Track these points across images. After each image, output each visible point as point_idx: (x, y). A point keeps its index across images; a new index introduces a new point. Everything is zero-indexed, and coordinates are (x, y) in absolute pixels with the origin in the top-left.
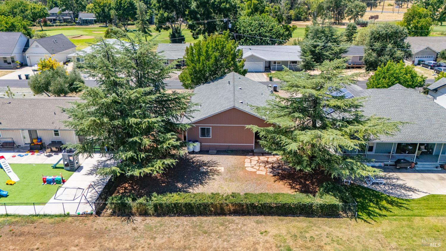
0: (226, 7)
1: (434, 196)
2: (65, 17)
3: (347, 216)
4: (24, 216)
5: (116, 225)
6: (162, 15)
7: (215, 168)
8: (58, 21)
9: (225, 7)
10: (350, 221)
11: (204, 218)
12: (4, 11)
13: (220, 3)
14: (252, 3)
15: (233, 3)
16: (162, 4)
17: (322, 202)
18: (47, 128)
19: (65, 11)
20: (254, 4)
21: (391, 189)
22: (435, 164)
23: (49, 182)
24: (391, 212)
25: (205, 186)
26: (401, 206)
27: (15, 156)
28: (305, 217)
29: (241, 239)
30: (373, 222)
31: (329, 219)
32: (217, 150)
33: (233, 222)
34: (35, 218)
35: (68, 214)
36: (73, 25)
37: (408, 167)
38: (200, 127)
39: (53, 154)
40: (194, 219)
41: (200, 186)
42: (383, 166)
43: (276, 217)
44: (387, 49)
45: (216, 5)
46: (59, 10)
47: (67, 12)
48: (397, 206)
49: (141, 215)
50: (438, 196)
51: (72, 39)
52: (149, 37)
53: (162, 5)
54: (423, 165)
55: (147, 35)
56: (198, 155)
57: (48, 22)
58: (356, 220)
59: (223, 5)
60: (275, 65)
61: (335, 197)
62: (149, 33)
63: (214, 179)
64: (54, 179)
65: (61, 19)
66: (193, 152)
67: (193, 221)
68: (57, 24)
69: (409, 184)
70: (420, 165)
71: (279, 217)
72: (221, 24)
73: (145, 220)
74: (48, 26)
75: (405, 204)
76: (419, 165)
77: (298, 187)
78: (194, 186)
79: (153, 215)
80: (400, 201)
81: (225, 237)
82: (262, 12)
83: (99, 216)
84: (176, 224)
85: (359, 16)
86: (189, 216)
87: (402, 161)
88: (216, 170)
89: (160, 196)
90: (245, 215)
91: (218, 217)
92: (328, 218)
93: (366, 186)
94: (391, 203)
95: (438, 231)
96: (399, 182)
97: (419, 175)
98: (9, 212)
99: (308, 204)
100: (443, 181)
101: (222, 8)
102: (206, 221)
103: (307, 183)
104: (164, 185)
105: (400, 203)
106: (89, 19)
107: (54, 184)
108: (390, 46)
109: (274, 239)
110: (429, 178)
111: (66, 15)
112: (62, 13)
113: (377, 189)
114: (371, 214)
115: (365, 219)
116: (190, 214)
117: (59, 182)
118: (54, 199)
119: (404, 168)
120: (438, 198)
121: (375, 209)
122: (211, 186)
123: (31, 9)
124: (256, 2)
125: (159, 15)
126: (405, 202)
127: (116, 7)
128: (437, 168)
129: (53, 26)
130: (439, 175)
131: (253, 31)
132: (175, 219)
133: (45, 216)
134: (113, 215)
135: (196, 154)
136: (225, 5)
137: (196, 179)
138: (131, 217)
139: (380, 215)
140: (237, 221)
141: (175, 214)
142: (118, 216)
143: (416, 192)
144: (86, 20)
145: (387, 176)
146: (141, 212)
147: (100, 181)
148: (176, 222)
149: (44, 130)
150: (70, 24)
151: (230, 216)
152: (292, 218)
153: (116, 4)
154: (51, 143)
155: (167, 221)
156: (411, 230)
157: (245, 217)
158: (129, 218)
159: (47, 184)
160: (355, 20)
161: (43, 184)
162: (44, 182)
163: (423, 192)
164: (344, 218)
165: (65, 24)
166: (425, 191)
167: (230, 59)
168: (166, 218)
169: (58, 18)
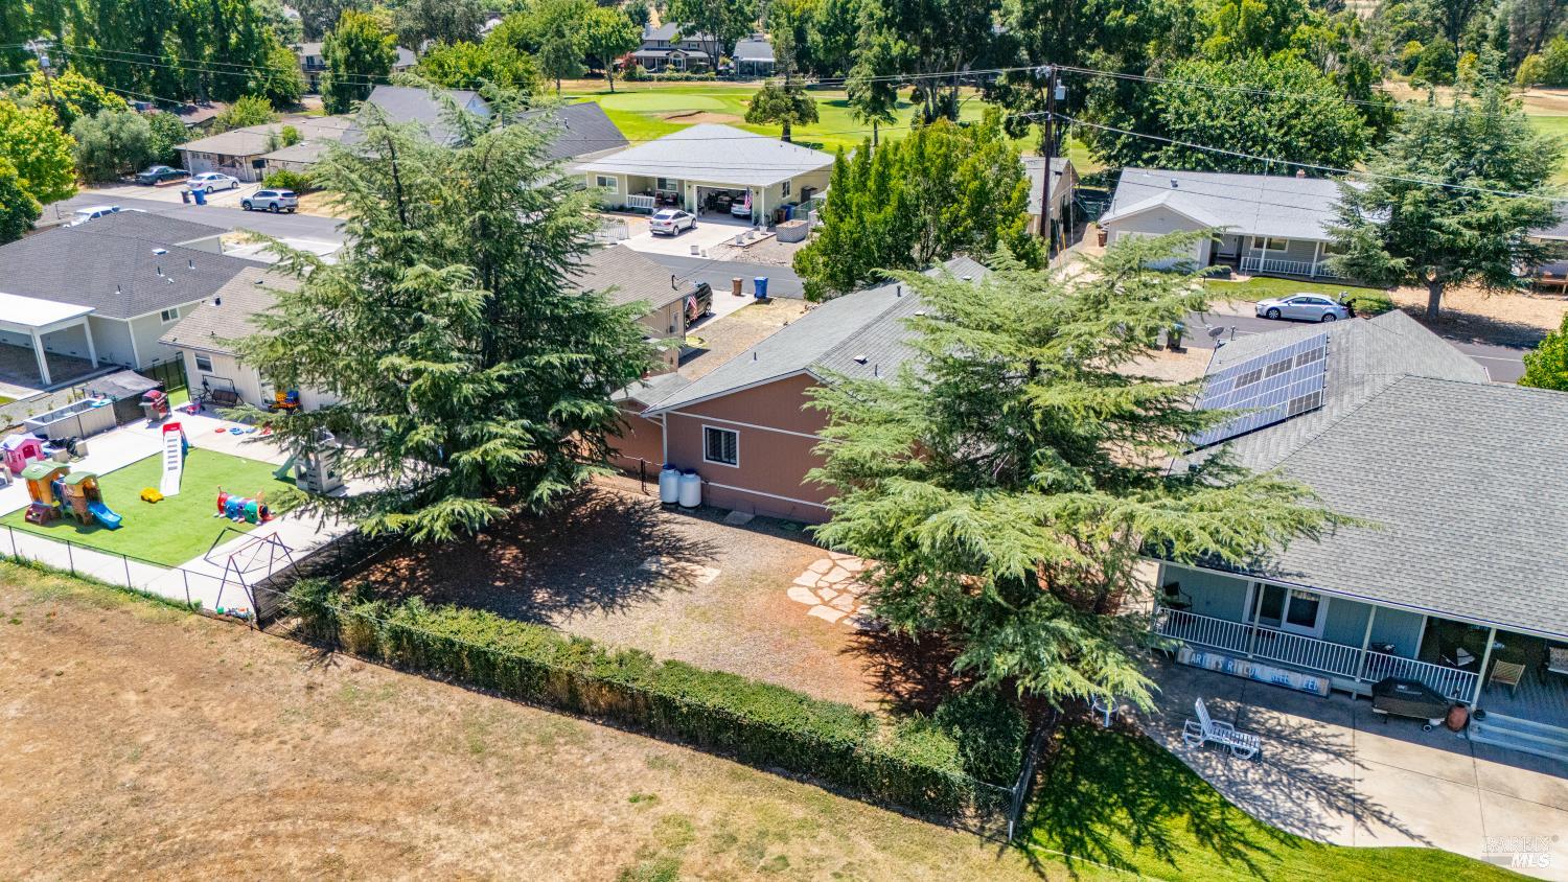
0: (1123, 24)
2: (692, 54)
3: (982, 827)
4: (104, 584)
5: (278, 663)
6: (886, 47)
7: (693, 567)
8: (672, 67)
10: (975, 849)
12: (525, 31)
13: (1101, 10)
14: (1242, 8)
15: (1158, 10)
19: (694, 34)
20: (1250, 15)
23: (233, 513)
24: (1171, 861)
25: (609, 616)
26: (1237, 854)
27: (224, 431)
28: (825, 789)
29: (557, 798)
31: (906, 821)
32: (758, 513)
33: (582, 741)
34: (122, 597)
35: (198, 605)
36: (706, 79)
37: (1435, 722)
38: (704, 426)
41: (597, 611)
42: (1324, 692)
46: (677, 31)
47: (698, 37)
48: (1223, 849)
51: (667, 122)
53: (895, 14)
54: (1516, 727)
56: (682, 518)
57: (640, 69)
58: (1002, 850)
59: (1113, 17)
60: (1260, 255)
63: (655, 600)
64: (241, 508)
65: (682, 58)
66: (674, 507)
67: (477, 707)
68: (667, 74)
69: (1373, 785)
70: (1497, 725)
72: (1109, 87)
73: (356, 671)
74: (636, 80)
75: (1265, 851)
76: (1491, 724)
78: (580, 608)
79: (390, 661)
80: (1254, 835)
81: (517, 779)
82: (1278, 44)
83: (261, 630)
84: (425, 704)
86: (476, 690)
87: (1400, 687)
88: (688, 575)
90: (638, 732)
91: (555, 716)
92: (904, 815)
93: (1173, 746)
94: (1210, 831)
96: (1338, 770)
97: (1463, 762)
98: (79, 568)
101: (1109, 27)
102: (512, 716)
104: (502, 584)
105: (1247, 844)
106: (762, 59)
107: (241, 520)
109: (654, 826)
111: (696, 47)
112: (685, 39)
113: (1206, 767)
114: (1083, 846)
115: (1041, 859)
116: (486, 686)
117: (253, 517)
118: (205, 559)
119: (1415, 719)
121: (1115, 835)
122: (628, 621)
123: (589, 26)
124: (1260, 7)
126: (1263, 840)
127: (828, 22)
129: (650, 79)
131: (1218, 117)
132: (432, 687)
133: (147, 596)
134: (296, 636)
135: (683, 513)
136: (1121, 17)
137: (606, 590)
138: (333, 651)
139: (1114, 861)
140: (597, 742)
142: (304, 642)
143: (1370, 820)
144: (750, 65)
145: (1306, 734)
146: (364, 647)
148: (428, 699)
150: (697, 76)
151: (593, 721)
152: (780, 780)
153: (831, 13)
155: (411, 689)
158: (324, 655)
159: (226, 516)
161: (217, 514)
162: (221, 509)
163: (1404, 831)
164: (961, 832)
165: (688, 74)
166: (1414, 830)
167: (964, 211)
168: (417, 679)
169: (672, 57)
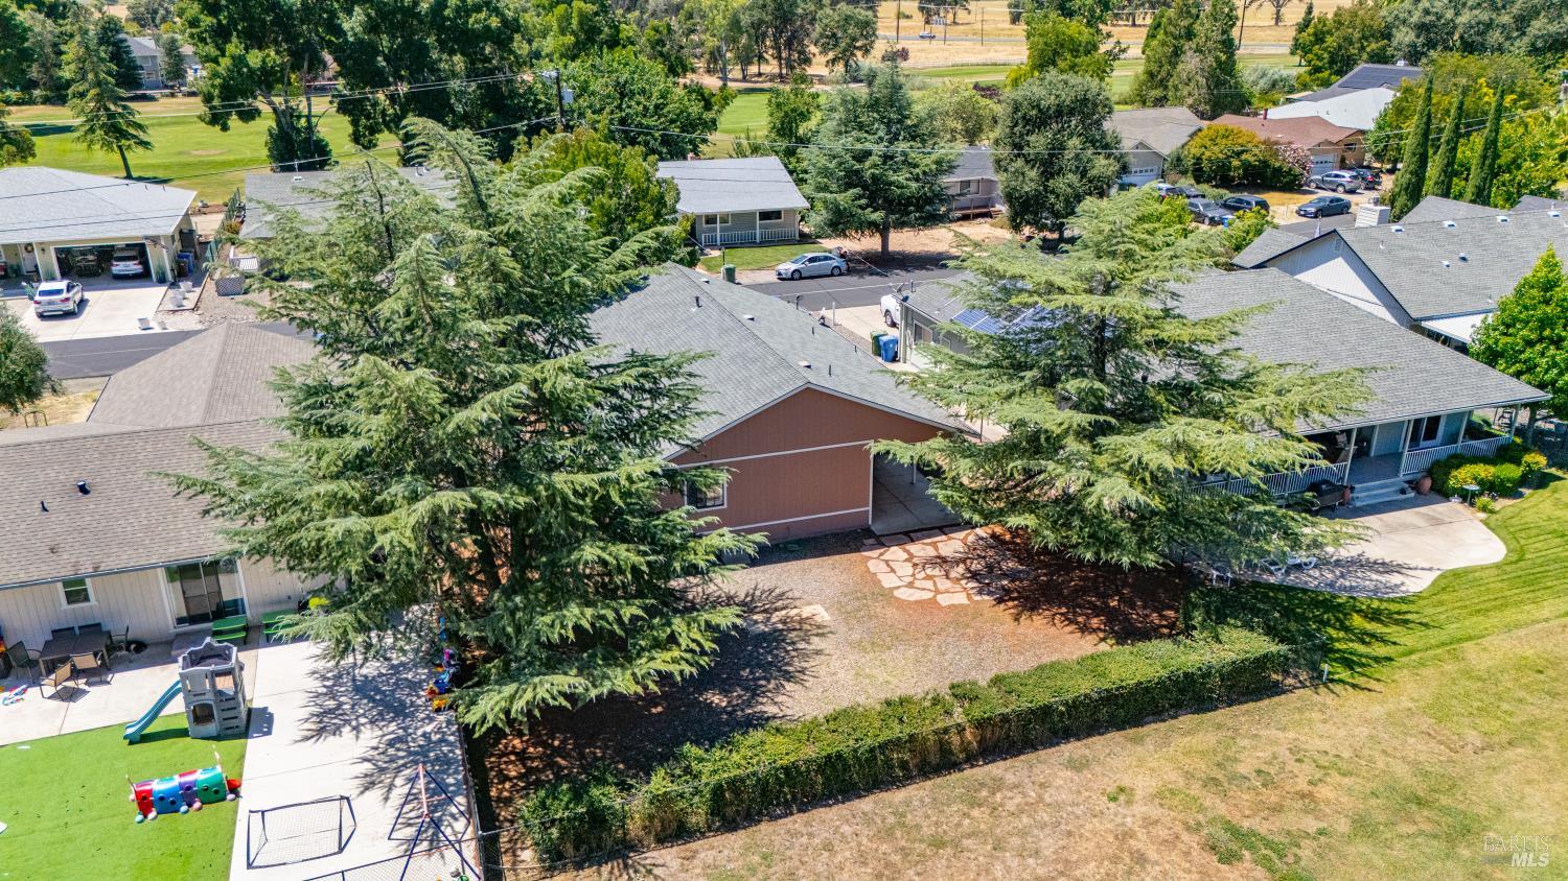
1: (1456, 574)
3: (1300, 682)
6: (239, 61)
7: (793, 612)
9: (487, 28)
10: (1317, 697)
11: (898, 796)
13: (464, 11)
14: (574, 10)
16: (230, 17)
17: (1233, 656)
18: (35, 574)
20: (581, 16)
21: (1343, 576)
22: (1393, 484)
23: (168, 804)
24: (1394, 643)
25: (807, 684)
26: (1406, 622)
29: (1069, 834)
30: (1373, 684)
31: (1261, 704)
33: (998, 785)
39: (81, 683)
40: (866, 804)
41: (789, 686)
43: (1115, 737)
44: (1069, 154)
45: (449, 19)
48: (1397, 622)
49: (664, 839)
50: (1467, 571)
52: (140, 150)
53: (233, 22)
54: (1368, 489)
55: (132, 142)
58: (1328, 688)
59: (475, 21)
60: (715, 230)
61: (1252, 629)
62: (134, 137)
63: (818, 652)
64: (189, 788)
67: (864, 813)
69: (1374, 551)
71: (1123, 733)
72: (470, 90)
73: (693, 857)
75: (1410, 612)
77: (1095, 622)
78: (769, 691)
79: (709, 829)
80: (1394, 607)
81: (1015, 841)
82: (613, 43)
84: (817, 841)
85: (859, 54)
86: (837, 802)
87: (1323, 486)
88: (802, 621)
89: (718, 753)
90: (1022, 752)
91: (941, 781)
92: (1256, 701)
93: (1272, 580)
94: (1374, 616)
95: (1541, 672)
96: (1346, 552)
97: (1375, 521)
99: (1200, 669)
100: (1442, 528)
101: (473, 30)
102: (908, 802)
103: (1114, 604)
104: (660, 709)
105: (1398, 613)
107: (197, 805)
108: (1074, 142)
109: (1161, 805)
110: (1404, 527)
113: (1306, 583)
114: (1353, 661)
115: (1350, 680)
117: (216, 792)
118: (250, 866)
119: (1328, 506)
120: (1471, 576)
121: (1351, 645)
122: (829, 680)
124: (590, 8)
125: (225, 62)
126: (1404, 607)
128: (1403, 492)
130: (1419, 513)
132: (796, 822)
134: (555, 868)
136: (485, 20)
137: (759, 666)
138: (628, 857)
139: (1377, 660)
140: (1010, 778)
141: (787, 805)
142: (579, 866)
143: (1404, 571)
146: (664, 829)
147: (391, 751)
148: (811, 835)
149: (23, 585)
151: (972, 766)
152: (1161, 726)
154: (50, 637)
155: (777, 839)
156: (1480, 684)
157: (1022, 757)
158: (626, 866)
159: (158, 813)
160: (846, 65)
161: (140, 817)
162: (146, 808)
163: (1423, 569)
164: (1295, 691)
166: (1425, 566)
168: (765, 827)
